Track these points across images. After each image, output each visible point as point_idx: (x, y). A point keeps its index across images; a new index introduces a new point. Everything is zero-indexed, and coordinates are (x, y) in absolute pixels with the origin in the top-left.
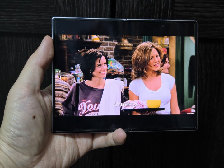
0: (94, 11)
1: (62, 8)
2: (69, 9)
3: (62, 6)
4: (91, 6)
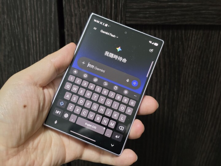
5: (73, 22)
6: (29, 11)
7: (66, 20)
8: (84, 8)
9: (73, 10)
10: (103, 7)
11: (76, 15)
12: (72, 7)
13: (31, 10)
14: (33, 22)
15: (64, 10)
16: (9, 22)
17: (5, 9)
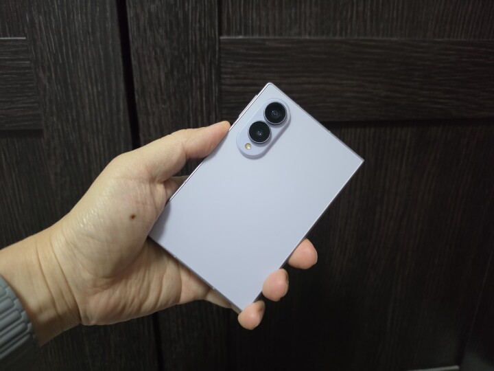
0: (100, 89)
1: (48, 87)
2: (59, 88)
3: (47, 84)
4: (94, 81)
5: (151, 123)
6: (88, 110)
7: (140, 121)
8: (164, 103)
9: (149, 107)
10: (191, 101)
11: (154, 113)
12: (149, 103)
13: (90, 108)
14: (94, 124)
15: (138, 107)
16: (60, 127)
17: (54, 108)
